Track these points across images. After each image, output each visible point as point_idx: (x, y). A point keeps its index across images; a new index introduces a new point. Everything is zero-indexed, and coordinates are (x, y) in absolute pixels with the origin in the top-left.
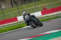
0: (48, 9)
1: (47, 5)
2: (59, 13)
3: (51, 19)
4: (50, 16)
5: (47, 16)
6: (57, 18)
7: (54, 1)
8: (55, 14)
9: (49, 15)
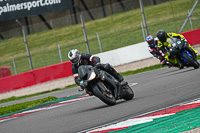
0: (15, 72)
1: (11, 61)
2: (51, 89)
3: (24, 107)
4: (24, 97)
5: (13, 99)
6: (44, 103)
7: (35, 46)
8: (40, 91)
9: (17, 96)
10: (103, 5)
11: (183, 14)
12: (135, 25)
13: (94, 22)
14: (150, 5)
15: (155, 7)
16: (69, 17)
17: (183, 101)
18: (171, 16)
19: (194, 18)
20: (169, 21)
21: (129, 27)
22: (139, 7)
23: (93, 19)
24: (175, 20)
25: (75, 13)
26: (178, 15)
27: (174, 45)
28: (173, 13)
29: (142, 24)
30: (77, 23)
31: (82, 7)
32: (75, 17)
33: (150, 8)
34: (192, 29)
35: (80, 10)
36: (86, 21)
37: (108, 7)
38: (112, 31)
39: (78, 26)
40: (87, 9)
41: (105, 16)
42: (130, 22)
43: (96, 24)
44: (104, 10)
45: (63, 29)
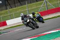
10: (15, 4)
11: (40, 6)
12: (25, 10)
13: (12, 9)
14: (29, 3)
15: (31, 4)
16: (4, 7)
17: (40, 33)
18: (36, 7)
19: (43, 8)
20: (35, 9)
21: (23, 10)
22: (26, 4)
23: (12, 8)
24: (37, 8)
25: (6, 6)
26: (38, 7)
27: (37, 16)
28: (36, 6)
29: (27, 10)
30: (7, 9)
31: (8, 4)
32: (6, 7)
33: (29, 5)
34: (42, 11)
35: (8, 5)
36: (9, 9)
37: (16, 4)
38: (18, 12)
39: (7, 10)
40: (10, 5)
41: (15, 7)
42: (23, 9)
43: (13, 9)
44: (15, 5)
45: (3, 11)
